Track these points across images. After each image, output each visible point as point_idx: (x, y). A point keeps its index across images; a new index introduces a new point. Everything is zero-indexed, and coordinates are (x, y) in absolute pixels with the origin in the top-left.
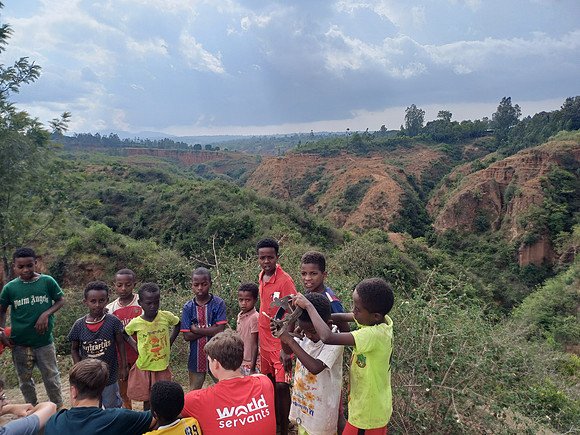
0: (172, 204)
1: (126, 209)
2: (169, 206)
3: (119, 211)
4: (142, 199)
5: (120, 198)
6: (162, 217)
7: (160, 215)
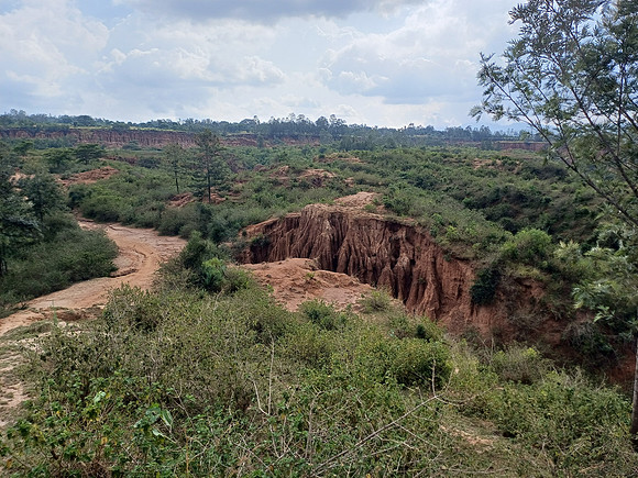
0: (590, 209)
1: (527, 211)
2: (586, 212)
3: (517, 213)
4: (548, 201)
5: (520, 198)
6: (576, 226)
7: (573, 223)
